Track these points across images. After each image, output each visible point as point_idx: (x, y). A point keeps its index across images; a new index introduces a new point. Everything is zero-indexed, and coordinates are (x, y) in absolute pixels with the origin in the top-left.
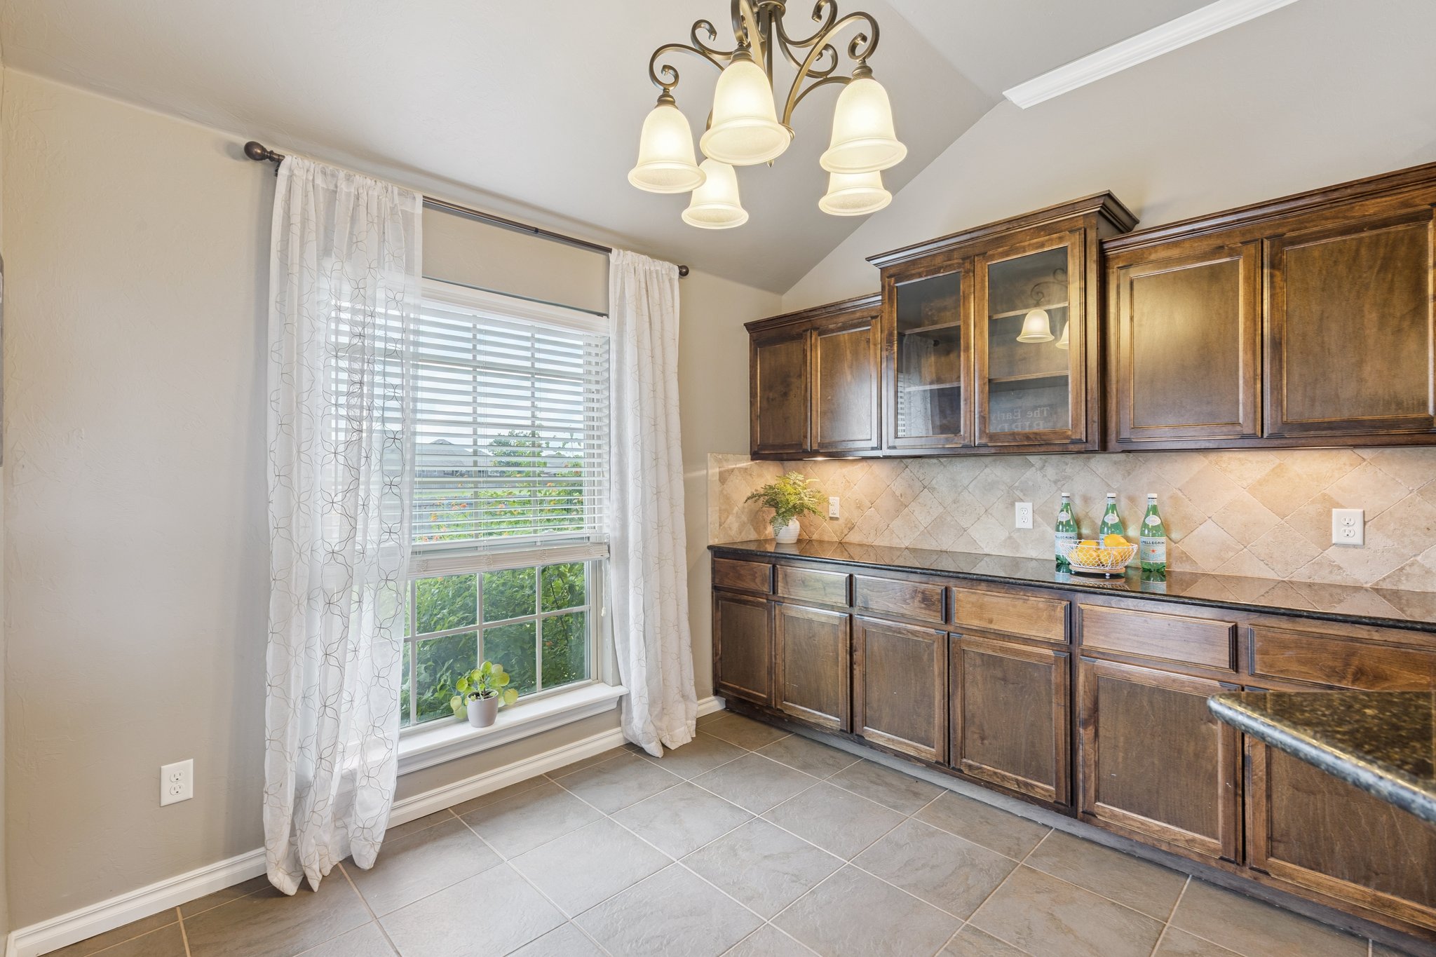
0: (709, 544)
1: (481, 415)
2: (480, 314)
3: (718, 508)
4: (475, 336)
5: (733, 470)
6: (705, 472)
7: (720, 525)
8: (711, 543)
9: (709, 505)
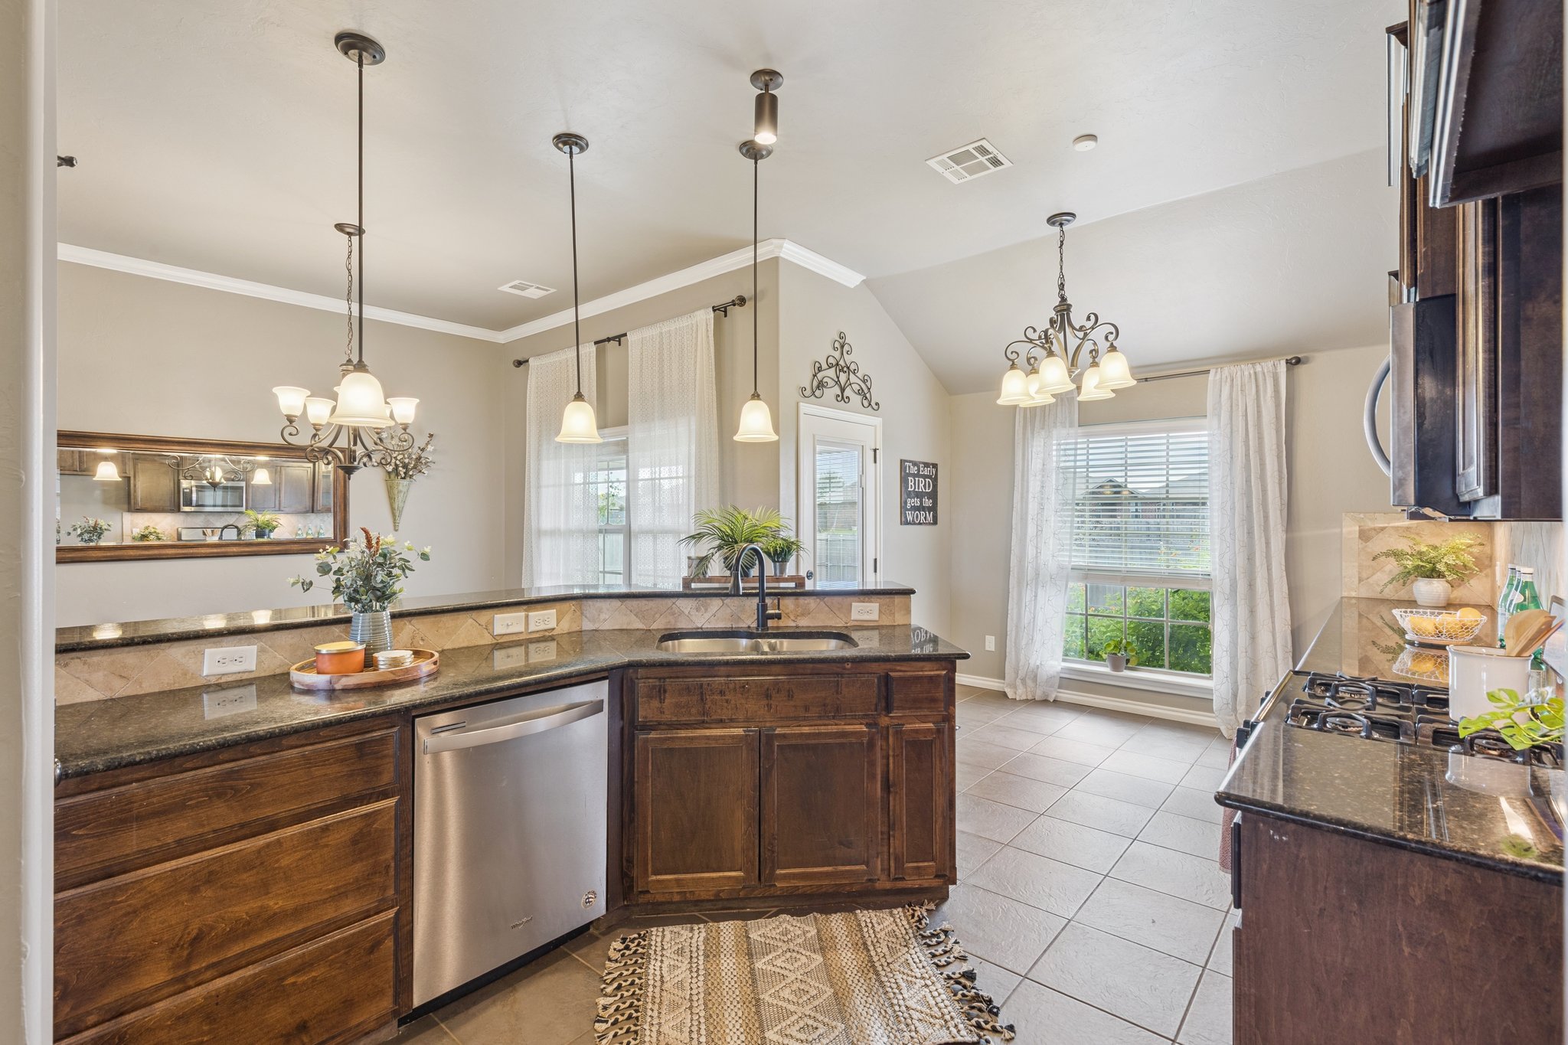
3: (1356, 564)
4: (1126, 450)
6: (1337, 530)
7: (1360, 580)
9: (1343, 560)
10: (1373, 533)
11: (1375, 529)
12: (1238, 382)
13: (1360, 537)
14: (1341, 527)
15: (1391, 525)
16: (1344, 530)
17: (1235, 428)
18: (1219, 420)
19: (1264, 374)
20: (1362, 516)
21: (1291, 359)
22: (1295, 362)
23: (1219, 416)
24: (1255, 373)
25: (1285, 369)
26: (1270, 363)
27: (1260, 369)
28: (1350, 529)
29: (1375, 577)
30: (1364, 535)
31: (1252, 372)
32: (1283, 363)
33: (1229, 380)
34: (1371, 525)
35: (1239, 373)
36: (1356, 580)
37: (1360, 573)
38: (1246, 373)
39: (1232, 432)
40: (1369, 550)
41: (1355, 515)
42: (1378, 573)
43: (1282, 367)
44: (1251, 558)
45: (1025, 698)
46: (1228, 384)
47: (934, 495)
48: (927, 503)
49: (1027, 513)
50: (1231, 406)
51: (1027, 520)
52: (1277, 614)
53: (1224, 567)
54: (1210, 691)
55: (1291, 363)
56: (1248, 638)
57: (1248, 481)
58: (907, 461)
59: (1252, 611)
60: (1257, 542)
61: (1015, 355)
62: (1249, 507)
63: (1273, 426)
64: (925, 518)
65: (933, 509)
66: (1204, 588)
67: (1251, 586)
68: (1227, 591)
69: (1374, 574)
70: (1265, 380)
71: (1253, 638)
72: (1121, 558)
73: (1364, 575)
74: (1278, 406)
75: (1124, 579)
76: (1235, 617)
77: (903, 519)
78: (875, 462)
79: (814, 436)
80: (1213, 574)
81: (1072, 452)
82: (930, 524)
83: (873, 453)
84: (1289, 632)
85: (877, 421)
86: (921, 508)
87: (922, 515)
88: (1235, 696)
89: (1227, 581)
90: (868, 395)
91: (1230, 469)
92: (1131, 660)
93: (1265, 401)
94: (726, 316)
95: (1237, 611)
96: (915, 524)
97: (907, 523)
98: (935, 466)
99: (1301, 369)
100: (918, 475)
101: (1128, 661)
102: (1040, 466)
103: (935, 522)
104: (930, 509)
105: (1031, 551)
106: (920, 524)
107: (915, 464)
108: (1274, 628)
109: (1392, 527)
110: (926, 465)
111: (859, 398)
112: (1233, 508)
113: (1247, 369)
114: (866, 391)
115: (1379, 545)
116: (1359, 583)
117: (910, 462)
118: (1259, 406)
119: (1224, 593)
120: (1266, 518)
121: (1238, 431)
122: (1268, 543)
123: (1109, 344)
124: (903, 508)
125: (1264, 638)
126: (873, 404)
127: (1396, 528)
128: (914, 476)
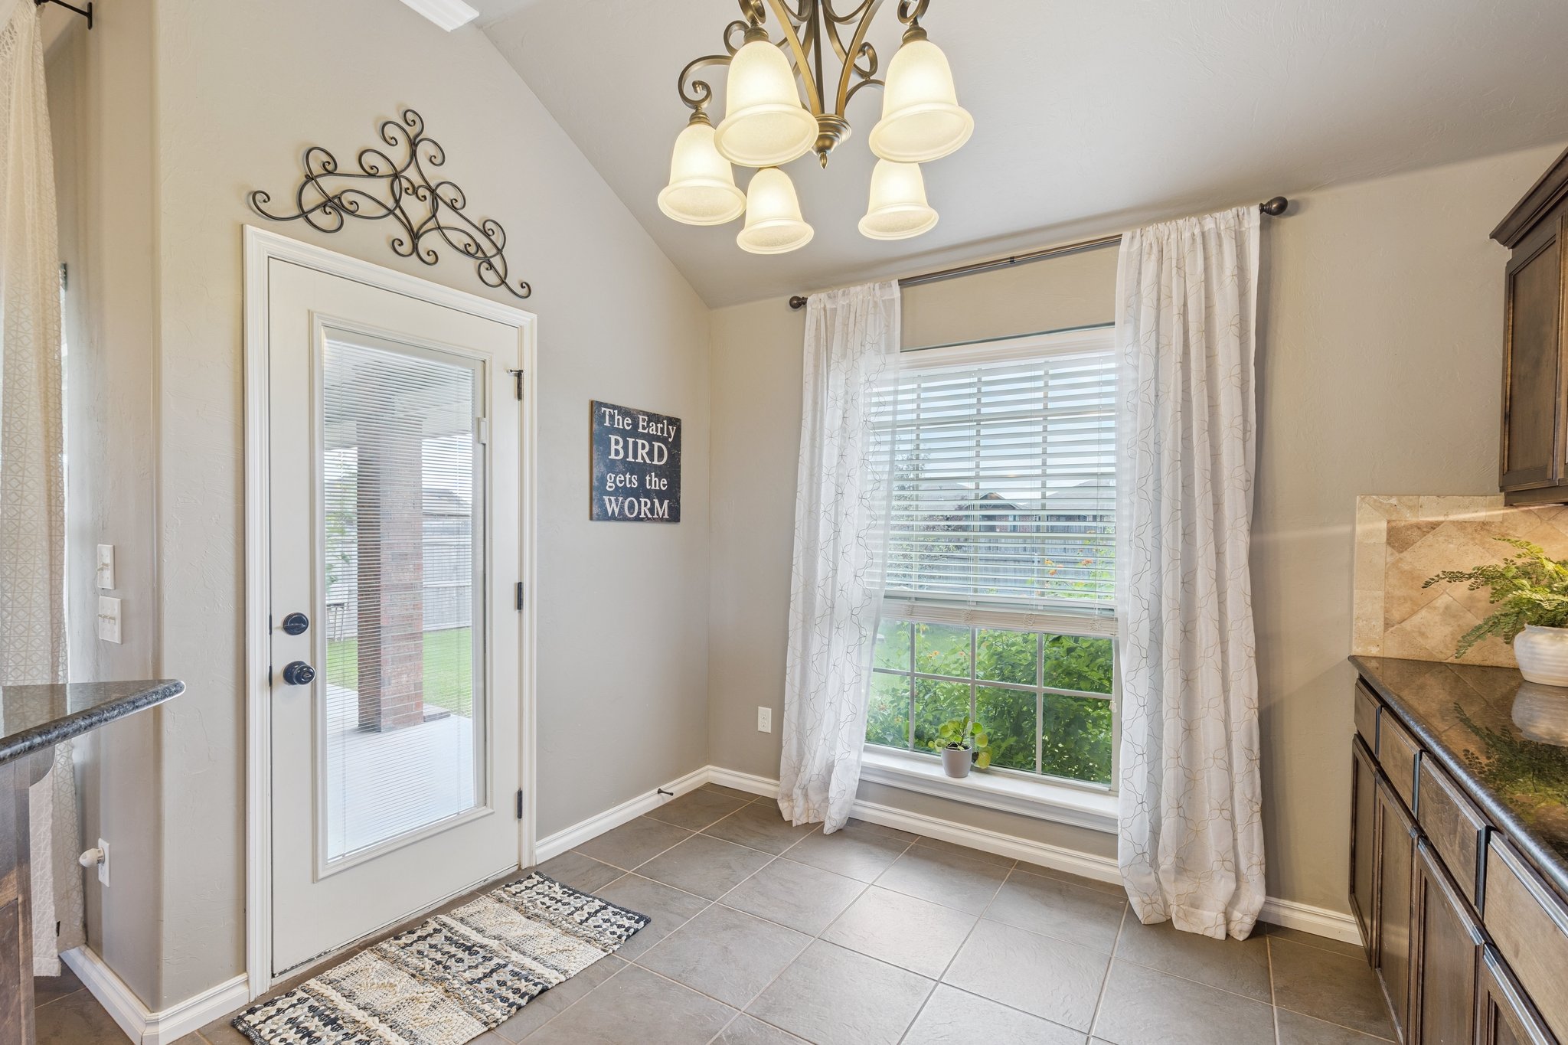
0: (1353, 654)
1: (984, 469)
2: (984, 367)
3: (1381, 594)
4: (979, 390)
5: (1434, 526)
6: (1347, 529)
7: (1388, 625)
8: (1357, 651)
9: (1355, 585)
10: (1416, 533)
11: (1418, 527)
12: (1171, 252)
13: (1389, 543)
14: (1353, 522)
15: (1452, 518)
16: (1359, 529)
17: (1163, 341)
18: (1137, 328)
19: (1219, 235)
20: (1394, 501)
21: (1270, 203)
22: (1276, 209)
23: (1137, 320)
24: (1203, 234)
25: (1258, 223)
26: (1231, 213)
27: (1212, 226)
28: (1371, 527)
29: (1416, 619)
30: (1398, 539)
31: (1197, 231)
32: (1255, 211)
33: (1155, 250)
34: (1411, 518)
35: (1173, 236)
36: (1380, 624)
37: (1387, 611)
38: (1187, 235)
39: (1158, 349)
40: (1406, 567)
41: (1382, 499)
42: (1424, 613)
43: (1253, 217)
44: (1188, 583)
45: (805, 821)
46: (1154, 257)
47: (672, 471)
48: (655, 483)
49: (818, 502)
50: (1159, 299)
51: (818, 514)
52: (1233, 686)
53: (1141, 598)
54: (1113, 821)
55: (1270, 212)
56: (1181, 730)
57: (1187, 438)
58: (606, 405)
59: (1188, 680)
60: (1200, 553)
61: (701, 93)
62: (1187, 486)
63: (1235, 330)
64: (652, 510)
65: (672, 494)
66: (1105, 634)
67: (1187, 632)
68: (1145, 643)
69: (1414, 613)
70: (1220, 246)
71: (1189, 730)
72: (967, 579)
73: (1396, 615)
74: (1243, 294)
75: (972, 616)
76: (1157, 689)
77: (596, 510)
78: (520, 396)
79: (310, 313)
80: (1119, 610)
81: (890, 398)
82: (662, 520)
83: (513, 380)
84: (1255, 720)
85: (523, 317)
86: (642, 492)
87: (644, 506)
88: (1155, 833)
89: (1146, 625)
90: (496, 261)
91: (1155, 416)
92: (981, 757)
93: (1221, 283)
94: (90, 26)
95: (1162, 679)
96: (625, 519)
97: (605, 517)
98: (675, 422)
99: (1287, 225)
100: (634, 432)
101: (975, 756)
102: (838, 422)
103: (674, 516)
104: (661, 495)
105: (822, 568)
106: (638, 519)
107: (625, 412)
108: (1227, 713)
109: (1453, 522)
110: (654, 418)
111: (470, 264)
112: (1158, 489)
113: (1188, 227)
114: (490, 251)
115: (1428, 559)
116: (1386, 629)
117: (614, 407)
118: (1208, 297)
119: (1139, 647)
120: (1217, 505)
121: (1170, 345)
122: (1219, 554)
123: (908, 25)
124: (597, 490)
125: (1210, 733)
126: (513, 281)
127: (1461, 525)
128: (624, 434)
